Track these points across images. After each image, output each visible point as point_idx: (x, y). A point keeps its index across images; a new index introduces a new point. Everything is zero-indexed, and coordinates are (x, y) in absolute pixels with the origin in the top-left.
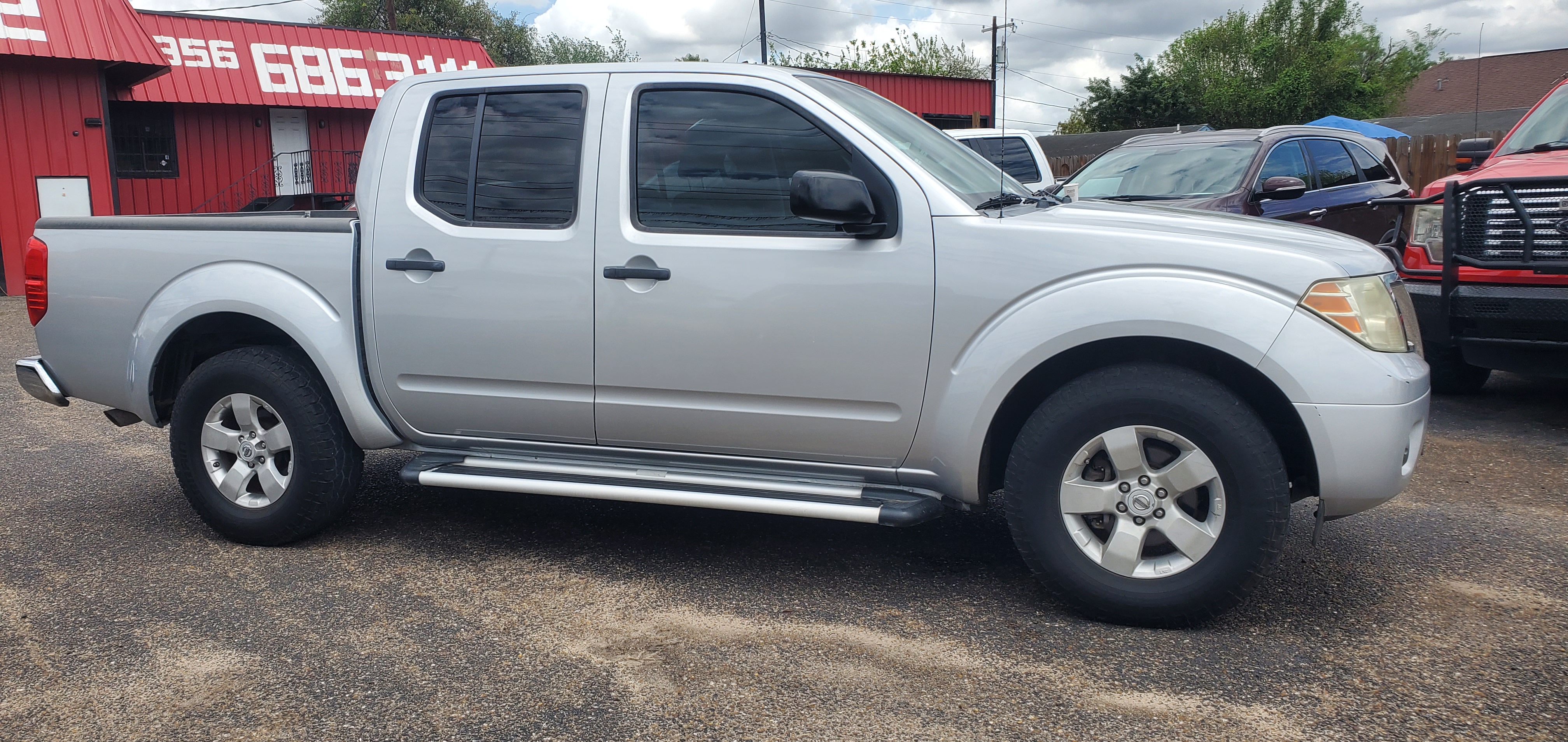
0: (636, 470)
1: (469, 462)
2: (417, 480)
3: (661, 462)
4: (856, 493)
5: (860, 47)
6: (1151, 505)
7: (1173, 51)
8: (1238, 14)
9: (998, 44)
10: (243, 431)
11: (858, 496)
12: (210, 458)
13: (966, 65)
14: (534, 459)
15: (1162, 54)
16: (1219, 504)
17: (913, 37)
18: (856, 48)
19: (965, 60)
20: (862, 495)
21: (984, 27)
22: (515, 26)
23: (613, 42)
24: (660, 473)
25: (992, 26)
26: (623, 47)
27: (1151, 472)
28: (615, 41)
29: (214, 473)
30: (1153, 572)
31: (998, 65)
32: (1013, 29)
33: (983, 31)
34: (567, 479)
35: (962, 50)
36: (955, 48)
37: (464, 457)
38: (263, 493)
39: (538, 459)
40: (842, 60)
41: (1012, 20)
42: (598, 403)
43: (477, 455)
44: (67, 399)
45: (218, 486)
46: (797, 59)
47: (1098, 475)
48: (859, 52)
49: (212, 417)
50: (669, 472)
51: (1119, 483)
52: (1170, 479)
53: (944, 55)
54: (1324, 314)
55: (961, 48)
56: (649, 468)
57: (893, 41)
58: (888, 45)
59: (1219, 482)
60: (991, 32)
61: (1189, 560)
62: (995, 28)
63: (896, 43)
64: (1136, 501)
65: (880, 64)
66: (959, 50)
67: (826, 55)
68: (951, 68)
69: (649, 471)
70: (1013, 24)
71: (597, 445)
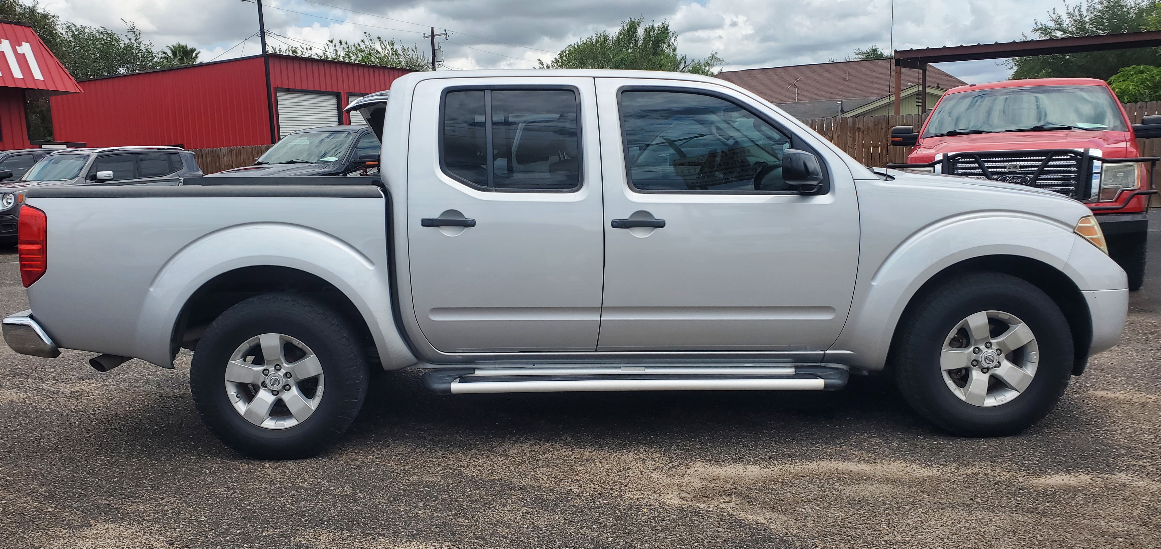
0: (620, 368)
1: (478, 373)
2: (449, 390)
3: (641, 360)
4: (791, 371)
5: (338, 45)
6: (995, 360)
7: (561, 58)
8: (602, 35)
9: (436, 48)
10: (267, 364)
11: (792, 372)
12: (232, 392)
13: (419, 62)
14: (532, 366)
15: (554, 60)
16: (1034, 355)
17: (378, 40)
18: (334, 45)
19: (418, 58)
20: (795, 371)
21: (424, 35)
22: (38, 14)
23: (128, 32)
24: (641, 369)
25: (430, 34)
26: (138, 35)
27: (993, 340)
28: (130, 31)
29: (237, 403)
30: (995, 401)
31: (436, 63)
32: (446, 37)
33: (424, 38)
34: (573, 379)
35: (415, 51)
36: (410, 49)
37: (474, 369)
38: (291, 414)
39: (536, 366)
40: (324, 54)
41: (445, 31)
42: (603, 320)
43: (483, 367)
44: (59, 349)
45: (242, 414)
46: (286, 51)
47: (958, 344)
48: (336, 48)
49: (236, 356)
50: (646, 367)
51: (972, 348)
52: (1006, 343)
53: (402, 54)
54: (1086, 237)
55: (414, 49)
56: (629, 365)
57: (363, 41)
58: (359, 44)
59: (1035, 342)
60: (430, 38)
61: (1016, 392)
62: (433, 36)
63: (365, 43)
64: (986, 358)
65: (353, 57)
66: (413, 50)
67: (310, 49)
68: (407, 63)
69: (630, 368)
70: (446, 34)
71: (596, 351)
